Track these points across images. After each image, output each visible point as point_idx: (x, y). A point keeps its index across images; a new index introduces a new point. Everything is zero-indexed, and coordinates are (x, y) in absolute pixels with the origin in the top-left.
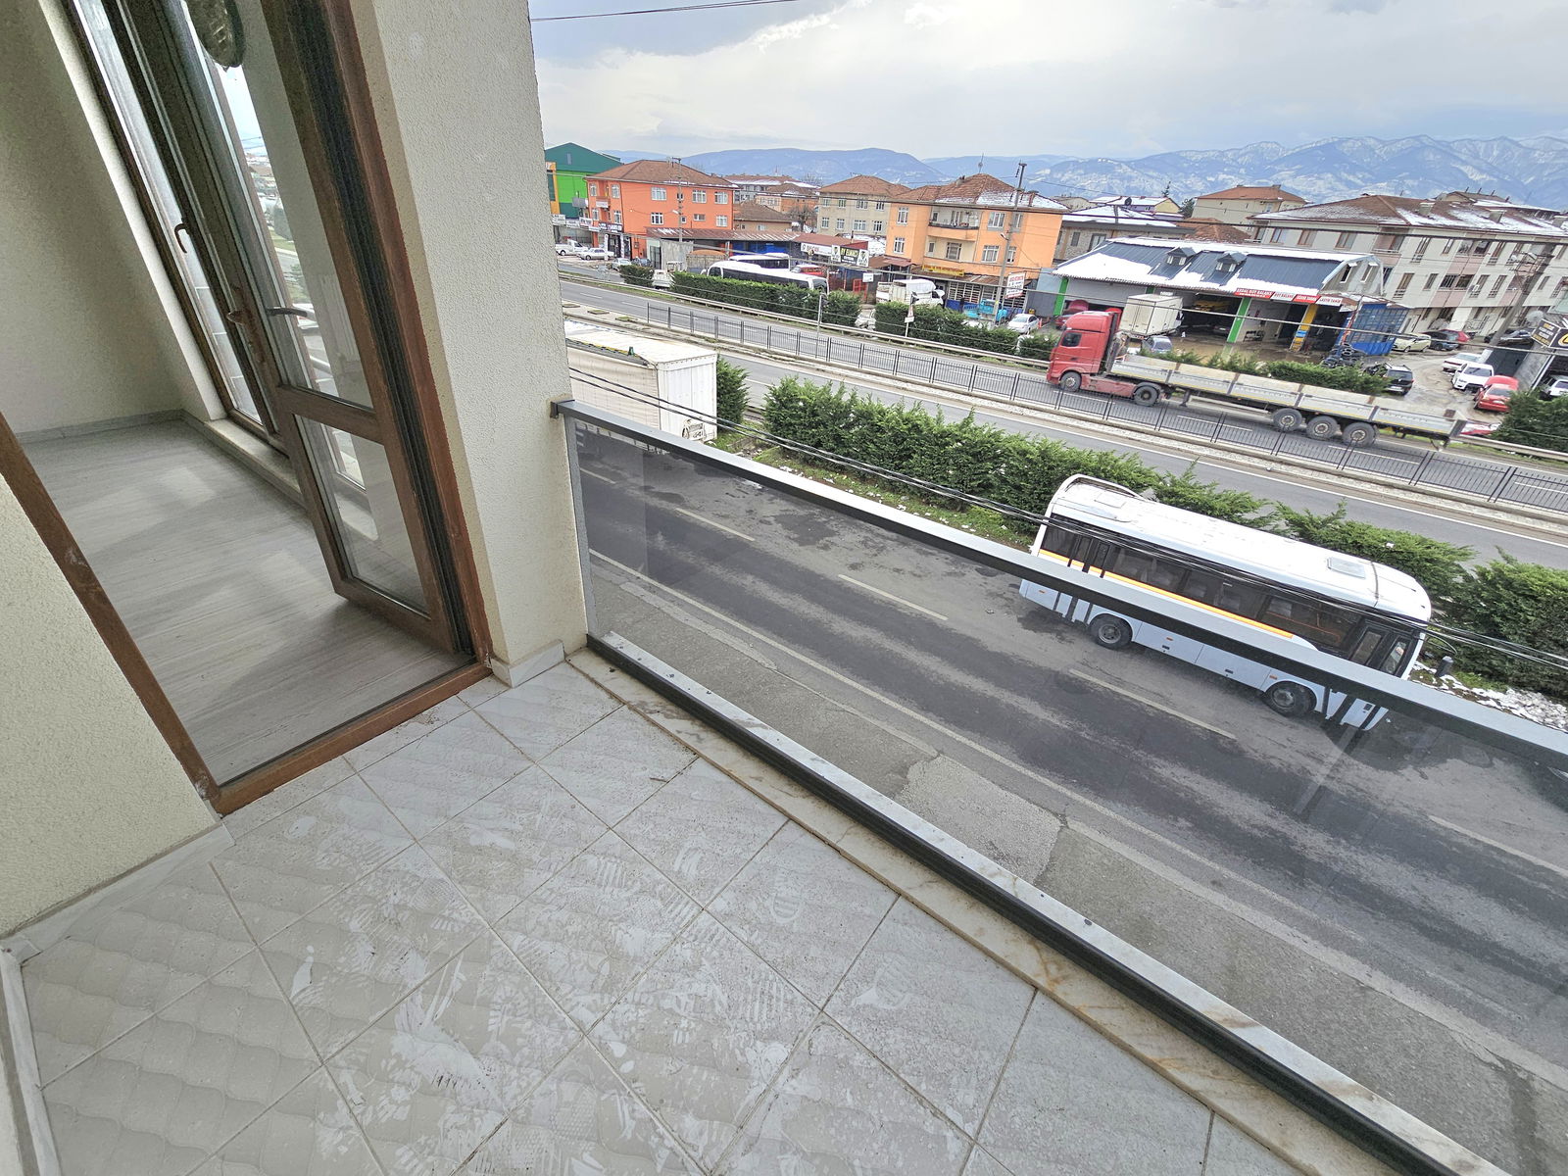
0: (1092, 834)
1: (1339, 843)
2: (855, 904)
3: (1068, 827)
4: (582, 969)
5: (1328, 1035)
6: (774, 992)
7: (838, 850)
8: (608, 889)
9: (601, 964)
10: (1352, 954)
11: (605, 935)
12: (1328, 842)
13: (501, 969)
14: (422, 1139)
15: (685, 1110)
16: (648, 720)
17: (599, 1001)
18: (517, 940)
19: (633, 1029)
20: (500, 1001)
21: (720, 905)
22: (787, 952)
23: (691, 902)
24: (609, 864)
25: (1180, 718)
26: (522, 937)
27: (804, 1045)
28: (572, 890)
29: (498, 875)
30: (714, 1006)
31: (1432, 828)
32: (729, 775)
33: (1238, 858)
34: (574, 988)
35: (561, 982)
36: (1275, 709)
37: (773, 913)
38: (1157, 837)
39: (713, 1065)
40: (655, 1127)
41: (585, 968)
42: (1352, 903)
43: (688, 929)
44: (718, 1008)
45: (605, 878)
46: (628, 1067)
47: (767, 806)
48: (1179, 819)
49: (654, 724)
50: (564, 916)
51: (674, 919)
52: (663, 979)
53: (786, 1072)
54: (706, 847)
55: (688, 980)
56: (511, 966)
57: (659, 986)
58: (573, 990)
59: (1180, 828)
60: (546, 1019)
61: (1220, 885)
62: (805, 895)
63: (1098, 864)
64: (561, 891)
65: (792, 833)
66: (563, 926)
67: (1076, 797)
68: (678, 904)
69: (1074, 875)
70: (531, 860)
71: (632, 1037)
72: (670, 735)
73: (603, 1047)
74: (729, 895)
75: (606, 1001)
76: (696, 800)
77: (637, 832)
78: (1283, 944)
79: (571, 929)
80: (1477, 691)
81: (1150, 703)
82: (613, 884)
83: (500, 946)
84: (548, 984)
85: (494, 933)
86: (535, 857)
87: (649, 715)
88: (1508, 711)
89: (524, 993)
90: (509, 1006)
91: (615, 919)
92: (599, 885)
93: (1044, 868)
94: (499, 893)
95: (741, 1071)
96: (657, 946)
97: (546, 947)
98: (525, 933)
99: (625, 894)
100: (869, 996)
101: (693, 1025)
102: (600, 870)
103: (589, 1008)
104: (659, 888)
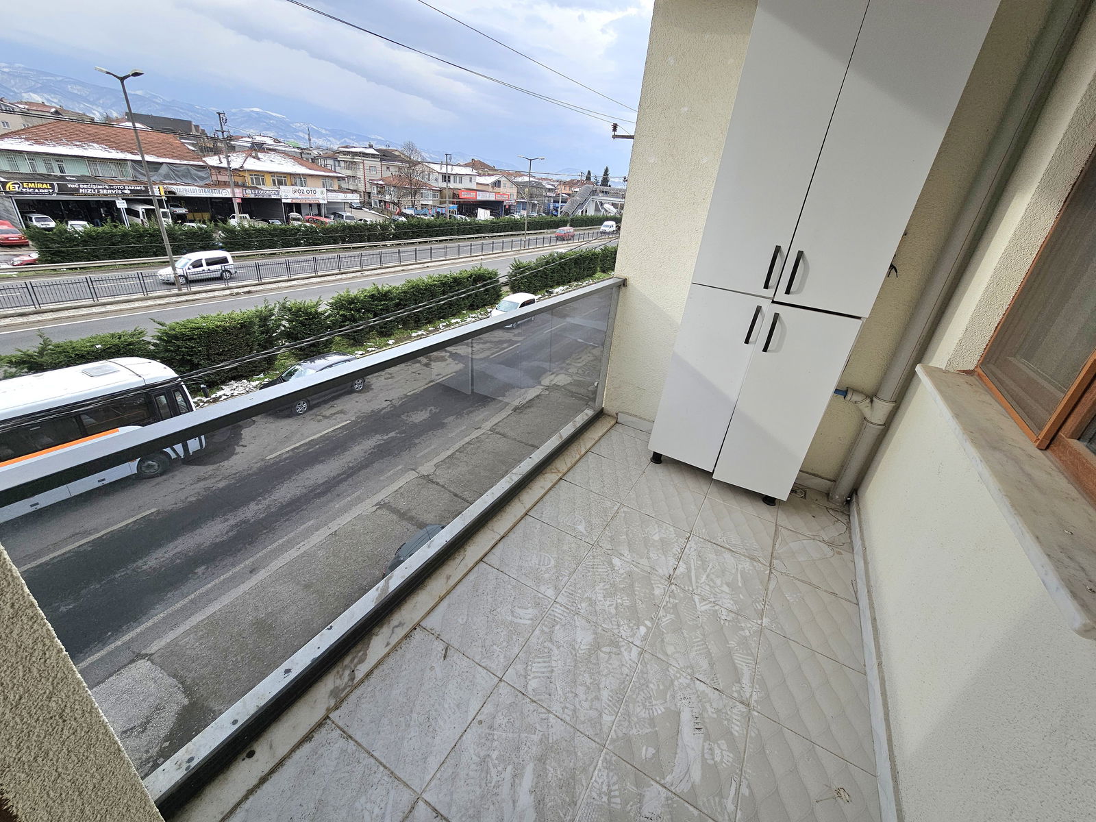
0: (171, 636)
1: (260, 501)
2: (536, 531)
3: (152, 654)
4: (611, 664)
5: (350, 559)
6: (591, 564)
7: (503, 537)
8: (554, 664)
9: (604, 653)
10: (317, 530)
11: (587, 656)
12: (257, 504)
13: (629, 722)
14: (726, 722)
15: (653, 594)
16: (362, 681)
17: (625, 647)
18: (607, 719)
19: (631, 625)
20: (647, 712)
21: (550, 593)
22: (570, 559)
23: (552, 608)
24: (534, 670)
25: (111, 531)
26: (604, 716)
27: (609, 552)
28: (560, 692)
29: (560, 766)
30: (606, 589)
31: (272, 462)
32: (442, 599)
33: (242, 552)
34: (623, 665)
35: (622, 674)
36: (153, 477)
37: (550, 566)
38: (203, 589)
39: (632, 586)
40: (665, 606)
41: (609, 662)
42: (294, 514)
43: (569, 607)
44: (606, 587)
45: (546, 670)
46: (648, 623)
47: (471, 574)
48: (196, 571)
49: (369, 674)
50: (581, 690)
51: (565, 617)
52: (601, 615)
53: (623, 558)
54: (510, 606)
55: (597, 603)
56: (625, 714)
57: (606, 616)
58: (624, 665)
59: (203, 574)
60: (645, 676)
61: (254, 570)
62: (535, 552)
63: (200, 639)
64: (562, 700)
65: (493, 559)
66: (588, 688)
67: (126, 638)
68: (555, 616)
69: (199, 661)
70: (541, 741)
71: (635, 624)
72: (388, 655)
73: (645, 638)
74: (542, 589)
75: (623, 643)
76: (468, 619)
77: (502, 656)
78: (302, 555)
79: (589, 681)
80: (213, 396)
81: (77, 544)
82: (549, 662)
83: (615, 731)
84: (626, 683)
85: (608, 742)
86: (536, 738)
87: (355, 682)
88: (232, 396)
89: (637, 697)
90: (647, 704)
91: (574, 653)
92: (552, 671)
93: (180, 685)
94: (576, 753)
95: (630, 575)
96: (584, 622)
97: (605, 694)
98: (601, 715)
99: (556, 651)
100: (581, 528)
101: (618, 597)
102: (540, 675)
103: (630, 652)
104: (546, 630)
